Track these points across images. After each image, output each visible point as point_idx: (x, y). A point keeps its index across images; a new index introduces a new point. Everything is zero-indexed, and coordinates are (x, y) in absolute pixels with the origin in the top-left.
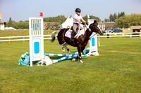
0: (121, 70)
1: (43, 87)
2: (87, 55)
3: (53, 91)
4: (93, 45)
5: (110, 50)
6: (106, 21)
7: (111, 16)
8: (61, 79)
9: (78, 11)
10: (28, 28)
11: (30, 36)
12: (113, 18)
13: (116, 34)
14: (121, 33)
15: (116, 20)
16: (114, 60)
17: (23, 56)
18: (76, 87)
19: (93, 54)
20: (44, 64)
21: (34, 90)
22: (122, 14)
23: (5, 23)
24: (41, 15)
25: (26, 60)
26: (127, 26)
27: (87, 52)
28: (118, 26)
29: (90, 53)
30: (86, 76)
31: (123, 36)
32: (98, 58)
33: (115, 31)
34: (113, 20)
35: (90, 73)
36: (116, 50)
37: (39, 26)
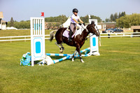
0: (122, 70)
1: (44, 87)
2: (88, 55)
3: (54, 91)
4: (94, 45)
5: (110, 50)
6: (107, 20)
7: (112, 16)
8: (62, 78)
9: (75, 11)
10: (29, 27)
11: (32, 36)
12: (113, 18)
13: (116, 34)
14: (122, 33)
15: (117, 20)
16: (115, 60)
17: (24, 56)
18: (77, 87)
19: (94, 54)
20: (46, 64)
21: (35, 90)
22: (123, 14)
23: (6, 23)
24: (43, 14)
25: (28, 60)
26: (127, 26)
27: (88, 52)
28: (118, 26)
29: (91, 53)
30: (87, 76)
31: (124, 35)
32: (99, 58)
33: (116, 31)
34: (114, 20)
35: (91, 73)
36: (117, 50)
37: (40, 25)
